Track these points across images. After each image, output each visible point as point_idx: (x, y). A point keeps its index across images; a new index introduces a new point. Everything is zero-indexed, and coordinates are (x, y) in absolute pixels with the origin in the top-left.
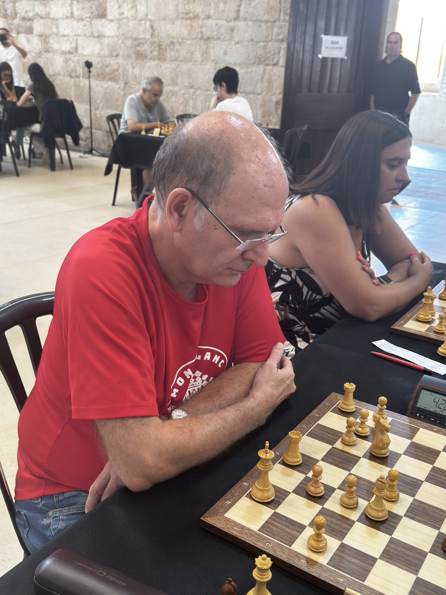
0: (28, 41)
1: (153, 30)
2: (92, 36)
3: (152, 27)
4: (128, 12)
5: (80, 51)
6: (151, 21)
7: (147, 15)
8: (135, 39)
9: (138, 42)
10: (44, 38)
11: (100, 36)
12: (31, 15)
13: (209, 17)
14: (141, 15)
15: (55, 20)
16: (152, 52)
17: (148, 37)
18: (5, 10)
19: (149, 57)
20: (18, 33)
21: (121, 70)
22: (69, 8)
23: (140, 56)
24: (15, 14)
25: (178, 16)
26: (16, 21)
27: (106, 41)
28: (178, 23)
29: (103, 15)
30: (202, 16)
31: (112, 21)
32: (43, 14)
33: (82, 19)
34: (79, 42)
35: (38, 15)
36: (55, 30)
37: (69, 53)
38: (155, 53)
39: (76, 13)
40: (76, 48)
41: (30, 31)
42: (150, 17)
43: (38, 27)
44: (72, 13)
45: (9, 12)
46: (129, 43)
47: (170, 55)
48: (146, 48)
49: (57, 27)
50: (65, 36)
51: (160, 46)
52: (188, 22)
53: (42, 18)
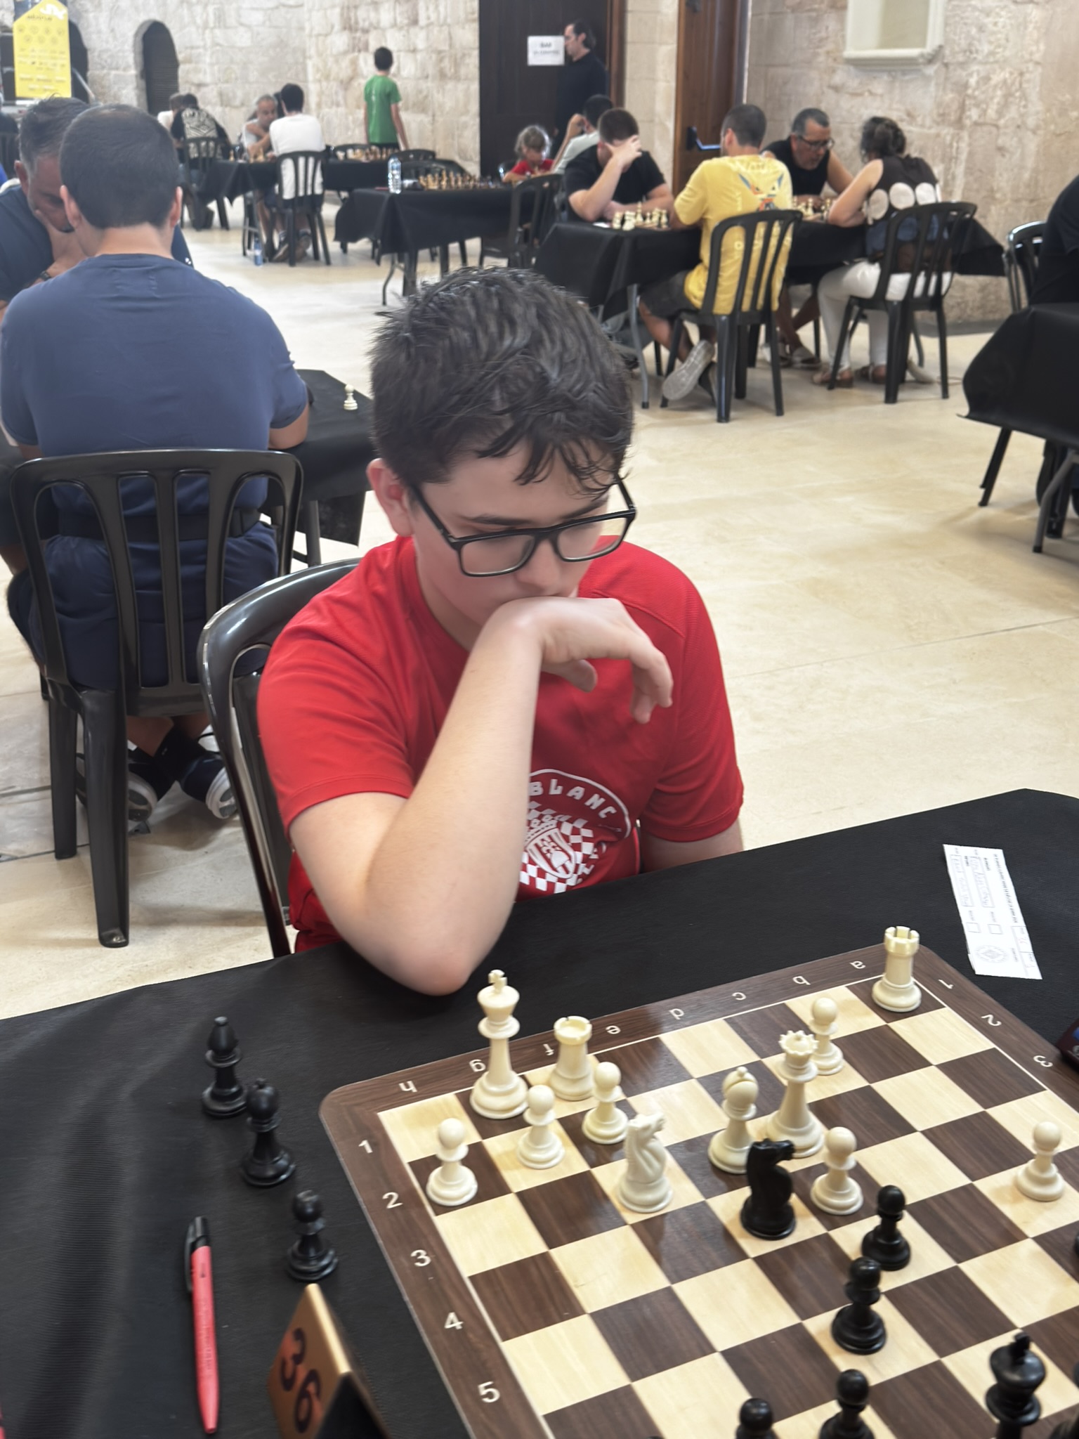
1: (451, 38)
3: (450, 34)
4: (433, 17)
6: (449, 26)
7: (445, 18)
8: (440, 52)
9: (440, 56)
11: (414, 51)
12: (366, 24)
14: (442, 19)
15: (384, 30)
16: (450, 69)
17: (446, 48)
18: (349, 19)
20: (359, 51)
21: (430, 98)
22: (392, 13)
23: (442, 76)
24: (356, 24)
26: (358, 34)
27: (419, 56)
28: (467, 27)
29: (416, 21)
31: (422, 28)
32: (374, 22)
33: (401, 28)
34: (401, 59)
35: (371, 24)
38: (453, 70)
39: (399, 20)
42: (449, 20)
44: (395, 20)
45: (353, 21)
46: (434, 56)
48: (446, 64)
51: (456, 59)
53: (376, 28)
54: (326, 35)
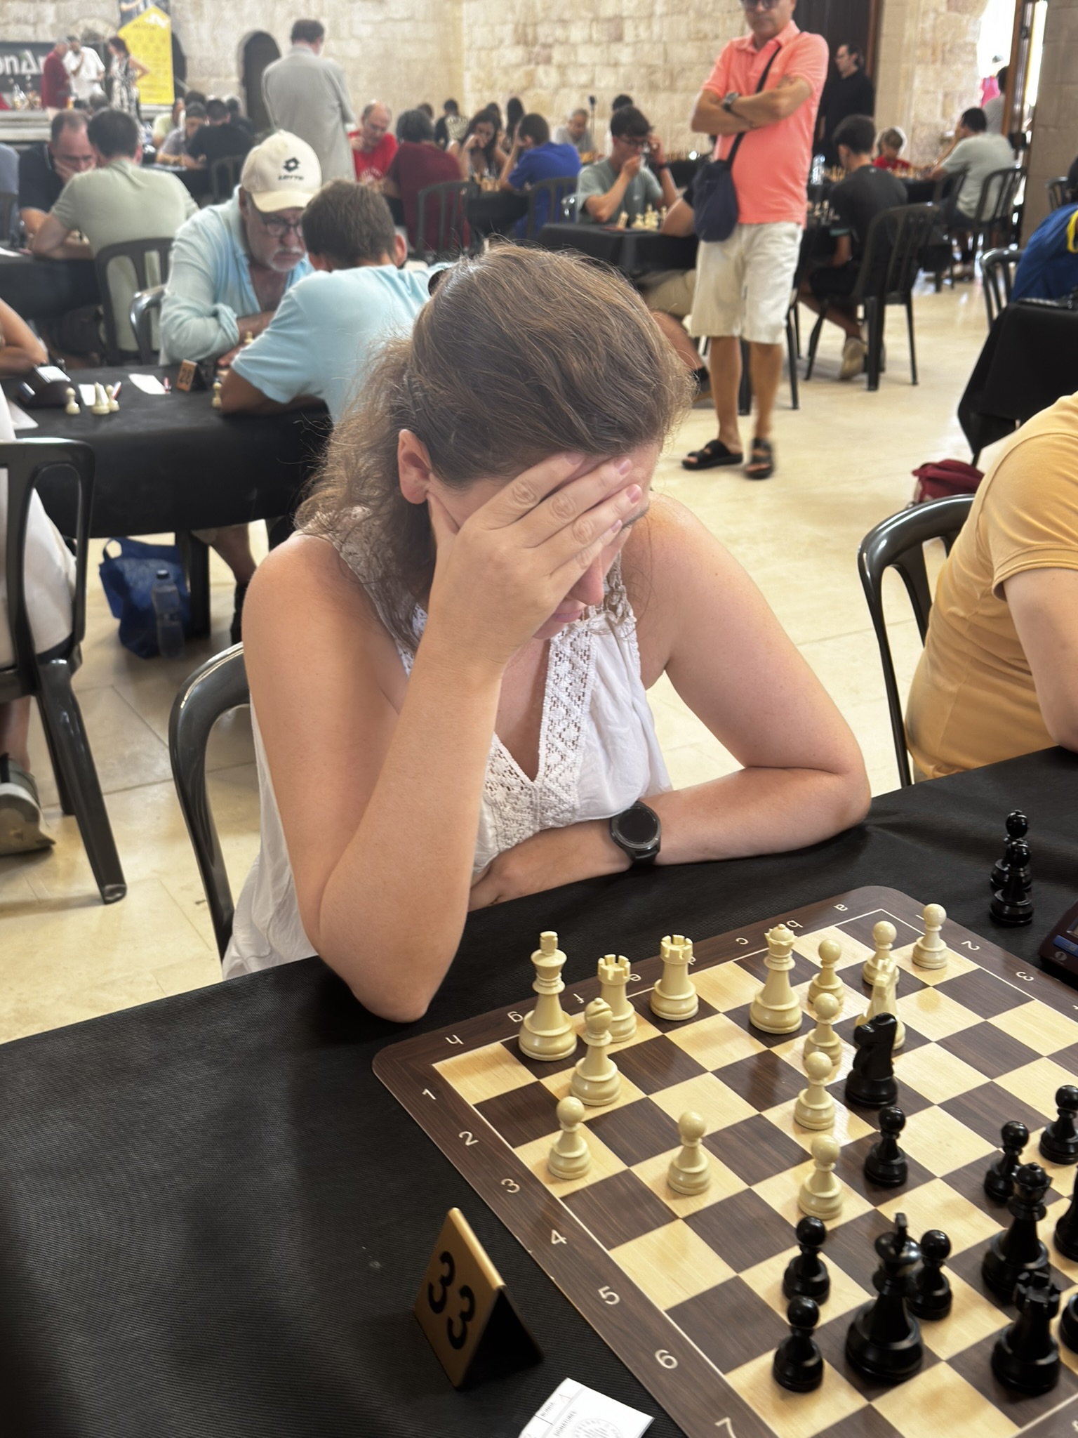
0: (547, 74)
1: (666, 55)
2: (608, 65)
3: (665, 50)
4: (643, 34)
5: (597, 83)
6: (665, 44)
7: (661, 36)
8: (649, 67)
9: (652, 69)
10: (562, 68)
11: (616, 65)
12: (550, 40)
13: (716, 37)
14: (655, 37)
15: (574, 46)
16: (665, 81)
17: (660, 62)
18: (526, 34)
19: (661, 86)
20: (538, 63)
22: (587, 31)
24: (535, 39)
25: (689, 39)
26: (537, 49)
27: (622, 70)
28: (689, 44)
29: (619, 38)
30: (711, 36)
31: (628, 45)
32: (562, 38)
33: (598, 44)
34: (597, 73)
35: (557, 40)
36: (573, 58)
37: (585, 86)
38: (667, 83)
39: (595, 36)
40: (592, 81)
41: (548, 60)
42: (664, 39)
43: (557, 55)
45: (530, 37)
46: (643, 71)
47: (680, 84)
48: (659, 77)
49: (576, 55)
50: (583, 65)
51: (672, 74)
52: (698, 44)
53: (561, 44)
54: (492, 49)
